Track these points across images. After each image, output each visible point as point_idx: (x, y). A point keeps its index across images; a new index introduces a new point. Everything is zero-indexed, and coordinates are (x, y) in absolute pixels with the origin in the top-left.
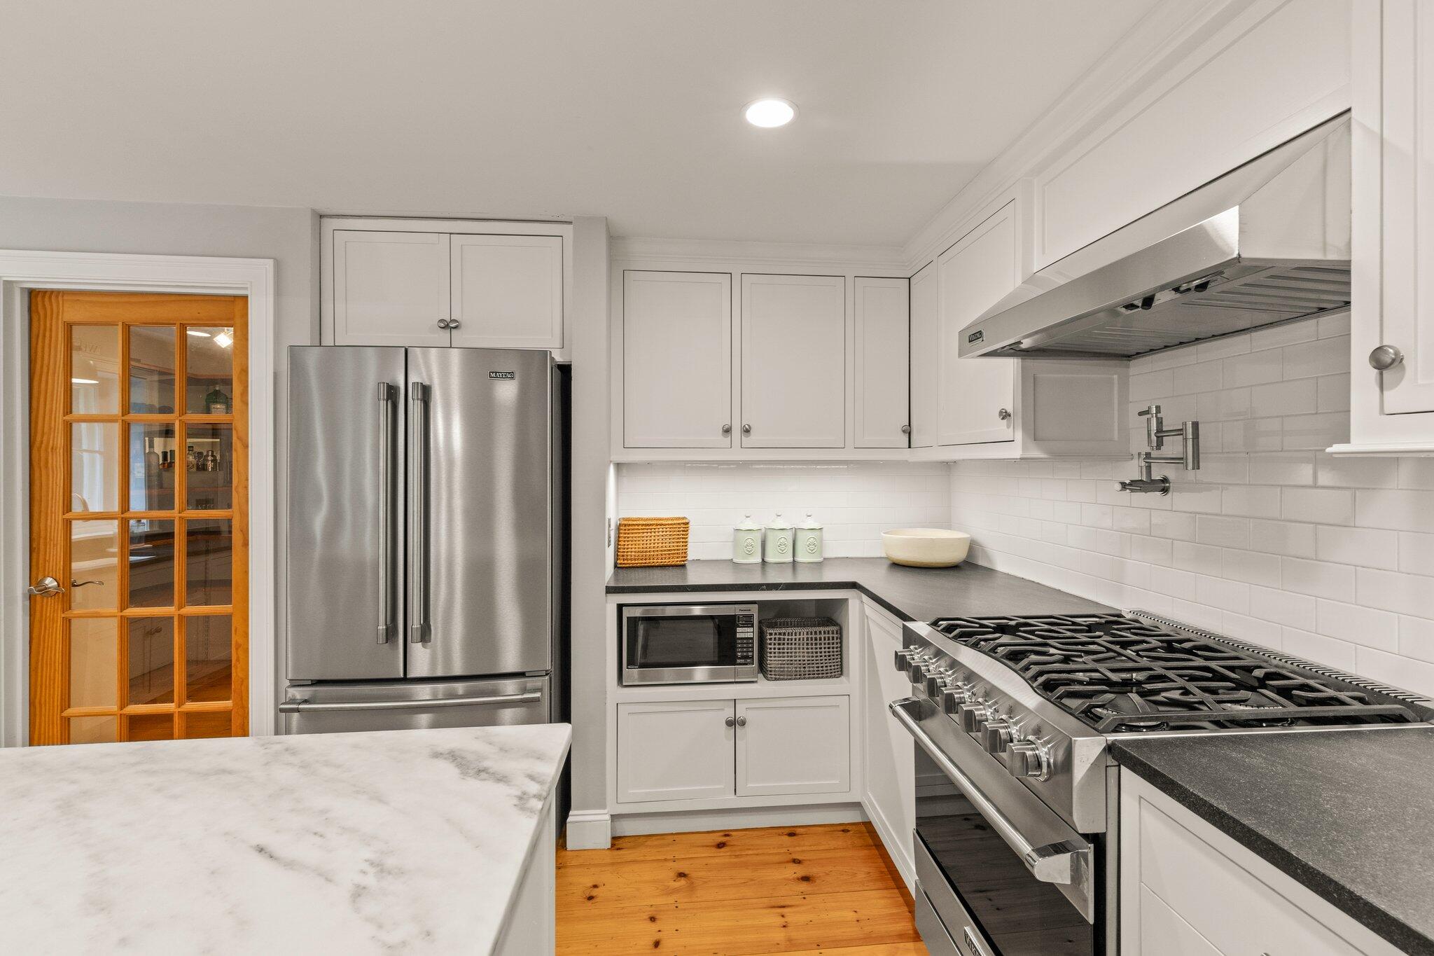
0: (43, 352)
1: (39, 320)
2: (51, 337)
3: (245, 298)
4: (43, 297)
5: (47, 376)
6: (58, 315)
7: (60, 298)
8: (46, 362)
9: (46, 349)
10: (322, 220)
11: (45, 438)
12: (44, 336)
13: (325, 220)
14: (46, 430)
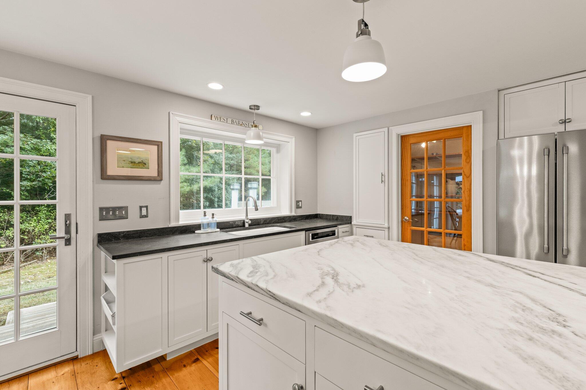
0: (404, 153)
1: (403, 144)
2: (406, 148)
3: (471, 126)
4: (405, 137)
5: (406, 160)
6: (408, 142)
7: (409, 137)
8: (405, 156)
9: (405, 152)
10: (499, 92)
11: (405, 177)
12: (405, 148)
13: (501, 92)
14: (405, 175)
